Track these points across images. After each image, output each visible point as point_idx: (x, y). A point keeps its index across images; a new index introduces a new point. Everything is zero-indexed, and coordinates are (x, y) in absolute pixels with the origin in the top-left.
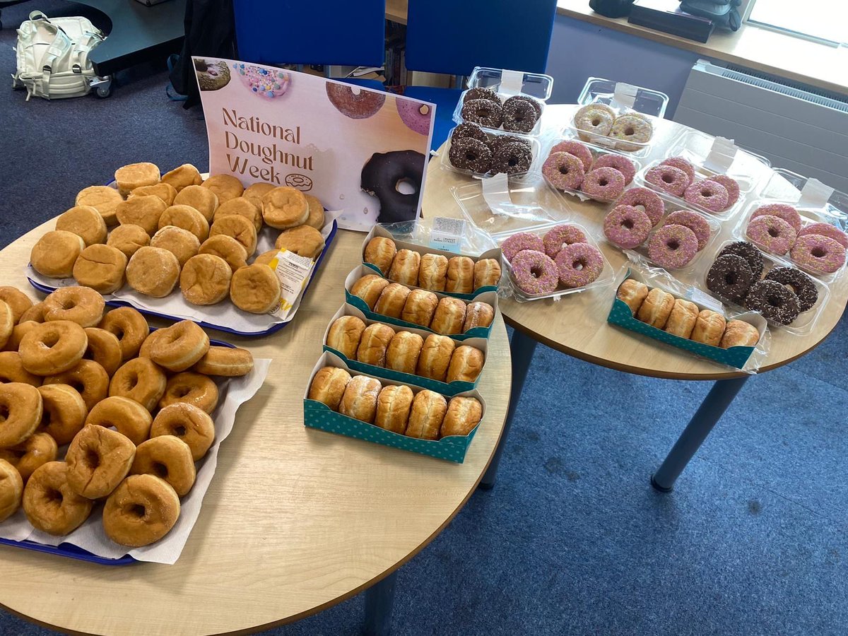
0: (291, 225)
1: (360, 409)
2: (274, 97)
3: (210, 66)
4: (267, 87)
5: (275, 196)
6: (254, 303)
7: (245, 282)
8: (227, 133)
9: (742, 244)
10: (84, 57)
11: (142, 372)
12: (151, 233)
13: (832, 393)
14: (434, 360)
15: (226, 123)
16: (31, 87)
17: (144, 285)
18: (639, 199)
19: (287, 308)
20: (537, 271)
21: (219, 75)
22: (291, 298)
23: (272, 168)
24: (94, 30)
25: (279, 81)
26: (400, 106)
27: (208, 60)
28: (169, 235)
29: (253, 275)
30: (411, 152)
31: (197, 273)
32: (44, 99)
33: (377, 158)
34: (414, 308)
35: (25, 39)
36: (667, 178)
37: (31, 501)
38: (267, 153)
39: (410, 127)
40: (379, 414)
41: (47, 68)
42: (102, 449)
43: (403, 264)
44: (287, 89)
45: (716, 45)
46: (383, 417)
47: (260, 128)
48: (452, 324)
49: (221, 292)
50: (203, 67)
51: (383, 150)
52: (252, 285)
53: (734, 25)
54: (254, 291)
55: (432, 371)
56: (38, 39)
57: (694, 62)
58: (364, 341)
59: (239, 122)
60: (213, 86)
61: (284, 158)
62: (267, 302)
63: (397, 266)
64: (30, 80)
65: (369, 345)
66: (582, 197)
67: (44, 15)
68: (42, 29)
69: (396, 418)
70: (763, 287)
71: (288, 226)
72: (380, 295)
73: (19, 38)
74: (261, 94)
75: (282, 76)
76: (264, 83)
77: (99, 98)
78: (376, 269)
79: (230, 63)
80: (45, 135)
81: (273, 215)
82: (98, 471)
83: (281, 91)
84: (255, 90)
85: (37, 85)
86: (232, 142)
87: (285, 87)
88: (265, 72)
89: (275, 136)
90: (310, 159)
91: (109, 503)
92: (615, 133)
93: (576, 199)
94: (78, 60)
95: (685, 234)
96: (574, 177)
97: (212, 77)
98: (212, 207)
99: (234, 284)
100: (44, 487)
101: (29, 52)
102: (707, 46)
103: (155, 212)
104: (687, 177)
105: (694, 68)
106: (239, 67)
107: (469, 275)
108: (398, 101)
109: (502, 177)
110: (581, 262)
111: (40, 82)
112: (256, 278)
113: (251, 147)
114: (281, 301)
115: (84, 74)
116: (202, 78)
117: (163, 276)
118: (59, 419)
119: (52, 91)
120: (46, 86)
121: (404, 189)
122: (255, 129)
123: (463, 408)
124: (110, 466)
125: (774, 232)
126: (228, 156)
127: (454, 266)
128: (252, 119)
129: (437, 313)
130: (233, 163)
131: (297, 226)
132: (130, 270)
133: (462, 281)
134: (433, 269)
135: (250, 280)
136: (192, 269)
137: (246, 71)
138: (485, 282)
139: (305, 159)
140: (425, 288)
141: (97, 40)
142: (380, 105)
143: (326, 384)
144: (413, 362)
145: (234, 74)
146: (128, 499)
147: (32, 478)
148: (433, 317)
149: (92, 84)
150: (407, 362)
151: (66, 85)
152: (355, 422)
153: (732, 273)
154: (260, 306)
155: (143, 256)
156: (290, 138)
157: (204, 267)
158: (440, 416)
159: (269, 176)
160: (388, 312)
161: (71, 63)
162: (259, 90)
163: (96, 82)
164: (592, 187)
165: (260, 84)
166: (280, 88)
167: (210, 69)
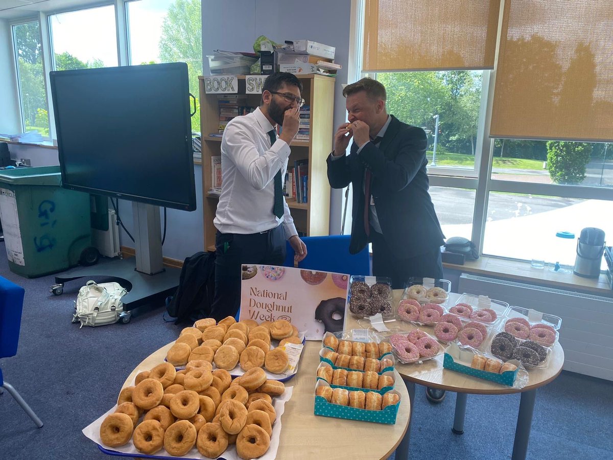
0: (286, 336)
1: (342, 400)
2: (276, 279)
3: (249, 268)
4: (273, 275)
5: (276, 324)
6: (278, 366)
7: (272, 357)
8: (251, 299)
9: (503, 333)
10: (118, 301)
11: (238, 390)
12: (222, 342)
13: (599, 453)
14: (371, 381)
15: (251, 294)
16: (85, 320)
17: (224, 363)
18: (449, 319)
19: (292, 368)
20: (408, 350)
21: (252, 272)
22: (294, 364)
23: (271, 314)
24: (121, 289)
25: (279, 272)
26: (334, 277)
27: (248, 265)
28: (232, 341)
29: (276, 353)
30: (339, 298)
31: (249, 356)
32: (92, 327)
33: (323, 303)
34: (355, 362)
35: (82, 295)
36: (460, 311)
37: (202, 440)
38: (270, 306)
39: (338, 286)
40: (351, 401)
41: (97, 309)
42: (236, 410)
43: (344, 347)
44: (282, 275)
45: (468, 266)
46: (353, 402)
47: (268, 295)
48: (375, 367)
49: (261, 363)
50: (245, 269)
51: (326, 299)
52: (276, 358)
53: (475, 256)
54: (277, 361)
55: (371, 386)
56: (90, 295)
57: (461, 275)
58: (335, 376)
59: (258, 293)
60: (247, 277)
61: (278, 308)
62: (284, 365)
63: (341, 347)
64: (85, 316)
65: (338, 377)
66: (421, 324)
67: (94, 282)
68: (93, 290)
69: (360, 402)
70: (519, 350)
71: (284, 337)
72: (337, 358)
73: (79, 295)
74: (270, 279)
75: (280, 270)
76: (273, 274)
77: (124, 324)
78: (331, 349)
79: (258, 266)
80: (92, 345)
81: (276, 332)
82: (235, 420)
83: (279, 276)
84: (267, 277)
85: (89, 319)
86: (253, 304)
87: (281, 274)
88: (273, 269)
89: (274, 298)
90: (291, 307)
91: (239, 437)
92: (429, 296)
93: (418, 325)
94: (114, 303)
95: (475, 331)
96: (414, 314)
97: (249, 273)
98: (247, 332)
99: (267, 359)
100: (208, 433)
101: (85, 302)
102: (464, 266)
103: (221, 334)
104: (469, 310)
105: (461, 277)
106: (262, 268)
107: (377, 350)
108: (333, 276)
109: (379, 315)
110: (428, 346)
111: (91, 317)
112: (278, 354)
113: (262, 305)
114: (289, 366)
115: (117, 311)
116: (244, 274)
117: (233, 358)
118: (206, 410)
119: (97, 321)
120: (94, 319)
121: (336, 317)
122: (265, 296)
123: (390, 397)
124: (240, 417)
125: (518, 329)
126: (250, 311)
127: (368, 346)
128: (264, 291)
129: (366, 364)
130: (252, 314)
131: (288, 337)
132: (217, 357)
133: (374, 353)
134: (359, 348)
135: (275, 356)
136: (246, 354)
137: (264, 269)
138: (385, 351)
139: (288, 307)
140: (357, 355)
141: (124, 293)
142: (325, 277)
143: (323, 390)
144: (361, 383)
145: (259, 271)
146: (249, 434)
147: (200, 430)
148: (365, 365)
149: (120, 316)
150: (357, 383)
151: (106, 317)
152: (340, 407)
153: (502, 345)
154: (281, 367)
155: (223, 349)
156: (282, 298)
157: (252, 352)
158: (381, 400)
159: (269, 319)
160: (342, 365)
161: (110, 305)
162: (269, 277)
163: (122, 314)
164: (424, 318)
165: (270, 274)
166: (279, 275)
167: (248, 269)
